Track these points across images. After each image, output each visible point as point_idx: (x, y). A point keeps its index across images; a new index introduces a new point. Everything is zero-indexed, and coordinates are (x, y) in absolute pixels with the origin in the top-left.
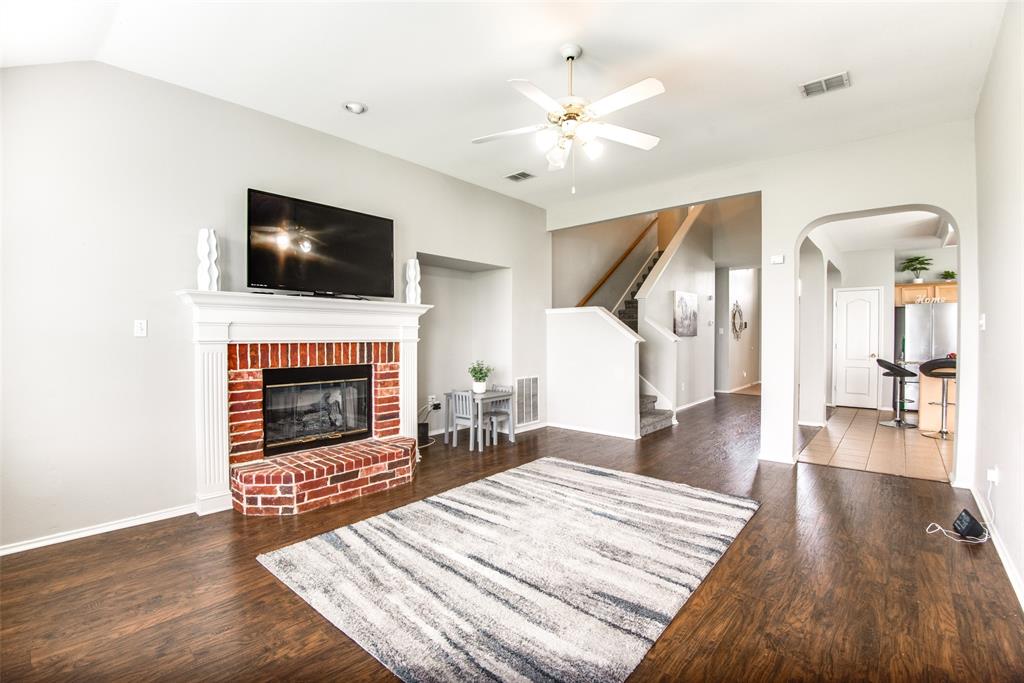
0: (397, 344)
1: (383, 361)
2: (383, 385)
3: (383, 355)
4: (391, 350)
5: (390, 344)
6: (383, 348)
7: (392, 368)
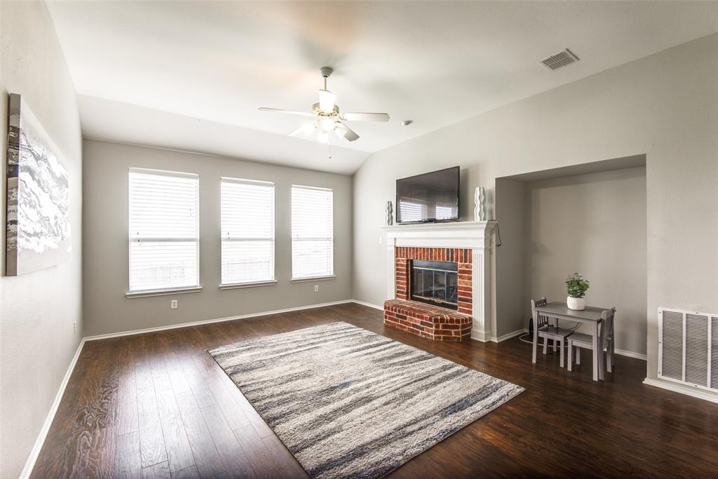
0: (471, 250)
1: (461, 262)
2: (461, 277)
3: (461, 258)
4: (466, 255)
5: (466, 250)
6: (461, 253)
7: (467, 267)
